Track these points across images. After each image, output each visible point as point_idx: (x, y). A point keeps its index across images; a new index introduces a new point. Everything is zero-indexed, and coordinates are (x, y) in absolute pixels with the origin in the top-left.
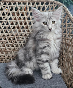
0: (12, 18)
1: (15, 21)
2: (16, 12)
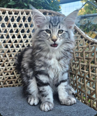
0: (2, 30)
1: (5, 34)
2: (6, 22)
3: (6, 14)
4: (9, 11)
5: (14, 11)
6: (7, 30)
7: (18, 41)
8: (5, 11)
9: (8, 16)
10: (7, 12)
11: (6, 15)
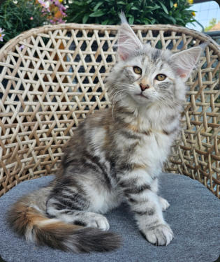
0: (86, 68)
1: (92, 74)
2: (94, 52)
3: (94, 36)
4: (100, 31)
5: (108, 30)
6: (96, 67)
8: (93, 30)
9: (99, 39)
10: (96, 32)
11: (93, 39)
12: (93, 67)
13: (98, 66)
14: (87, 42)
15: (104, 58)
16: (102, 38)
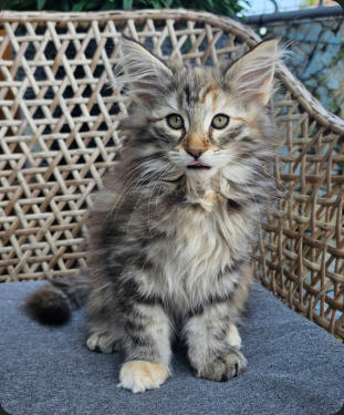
0: (37, 90)
1: (49, 102)
2: (51, 62)
3: (47, 34)
4: (58, 23)
5: (73, 22)
6: (56, 89)
7: (91, 125)
8: (45, 22)
9: (57, 38)
10: (51, 26)
11: (47, 37)
12: (50, 87)
13: (59, 87)
14: (36, 44)
15: (70, 71)
16: (63, 36)
